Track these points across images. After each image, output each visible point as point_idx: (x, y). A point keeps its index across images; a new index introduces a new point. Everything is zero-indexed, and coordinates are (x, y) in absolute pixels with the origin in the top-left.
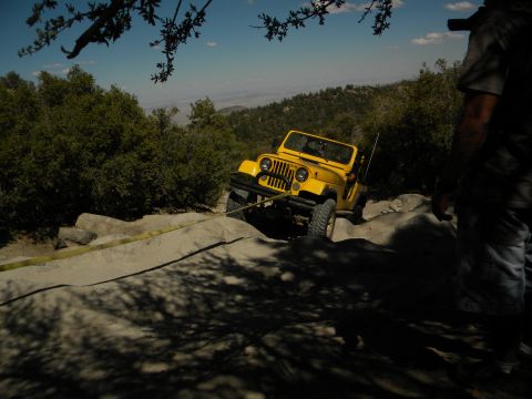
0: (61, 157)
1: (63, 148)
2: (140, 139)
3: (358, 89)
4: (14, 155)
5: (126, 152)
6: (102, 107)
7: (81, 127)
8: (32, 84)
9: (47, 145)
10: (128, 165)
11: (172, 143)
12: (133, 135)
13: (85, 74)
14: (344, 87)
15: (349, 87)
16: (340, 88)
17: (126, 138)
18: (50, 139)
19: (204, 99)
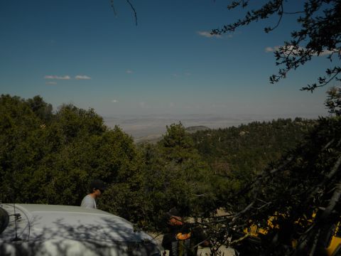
0: (74, 186)
1: (76, 178)
2: (133, 173)
3: (305, 122)
4: (41, 183)
5: (120, 182)
6: (107, 145)
7: (90, 160)
8: (51, 106)
9: (64, 175)
10: (121, 193)
11: (154, 172)
12: (128, 170)
13: (97, 117)
14: (293, 119)
15: (298, 119)
16: (290, 120)
17: (122, 171)
18: (68, 171)
19: (177, 123)
